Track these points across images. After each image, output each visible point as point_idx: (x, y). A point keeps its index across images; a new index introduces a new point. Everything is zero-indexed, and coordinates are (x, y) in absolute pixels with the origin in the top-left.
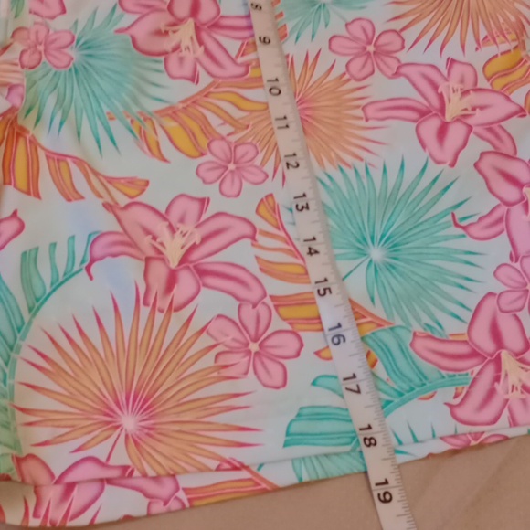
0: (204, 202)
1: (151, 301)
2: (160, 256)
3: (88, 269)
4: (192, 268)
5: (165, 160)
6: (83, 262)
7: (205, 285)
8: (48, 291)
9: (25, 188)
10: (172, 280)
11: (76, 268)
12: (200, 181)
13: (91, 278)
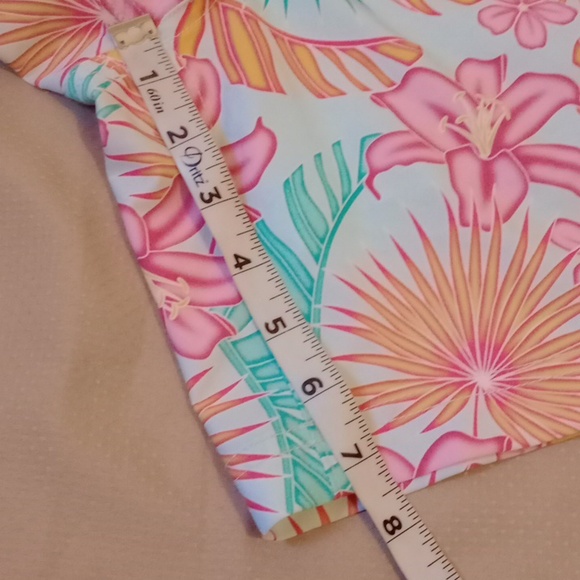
0: (498, 64)
1: (470, 217)
2: (465, 145)
3: (369, 183)
4: (511, 155)
5: (434, 13)
6: (360, 176)
7: (534, 180)
8: (331, 225)
9: (262, 84)
10: (488, 179)
11: (355, 187)
12: (487, 32)
13: (378, 196)
